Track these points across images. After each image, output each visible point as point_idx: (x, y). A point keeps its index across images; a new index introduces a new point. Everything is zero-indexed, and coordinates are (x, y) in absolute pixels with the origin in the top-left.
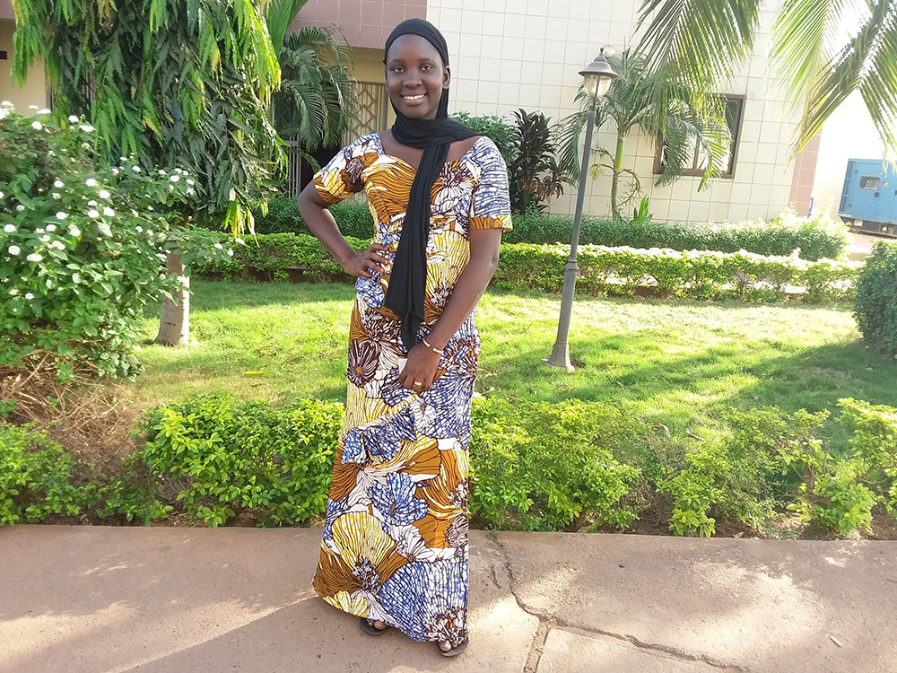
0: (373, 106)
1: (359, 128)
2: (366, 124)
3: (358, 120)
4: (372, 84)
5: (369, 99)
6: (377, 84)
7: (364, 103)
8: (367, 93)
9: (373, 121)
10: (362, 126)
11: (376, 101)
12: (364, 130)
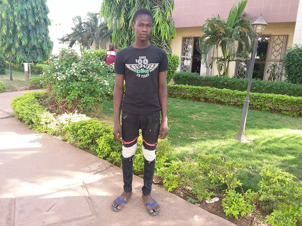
0: (281, 44)
1: (275, 52)
2: (277, 51)
3: (275, 49)
4: (282, 35)
5: (280, 41)
6: (284, 36)
7: (278, 43)
8: (280, 39)
9: (280, 50)
10: (276, 51)
11: (283, 42)
12: (276, 53)
